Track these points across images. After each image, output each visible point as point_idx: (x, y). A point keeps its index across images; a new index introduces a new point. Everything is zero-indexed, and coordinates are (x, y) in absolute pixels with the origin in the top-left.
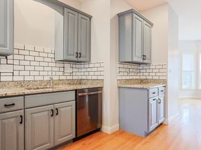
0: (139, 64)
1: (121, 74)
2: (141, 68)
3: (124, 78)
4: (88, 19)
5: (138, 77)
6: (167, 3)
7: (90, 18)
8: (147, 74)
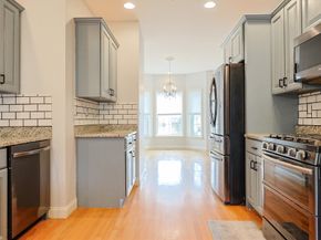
0: (98, 101)
1: (79, 116)
2: (101, 107)
3: (82, 123)
4: (17, 11)
5: (96, 122)
6: (137, 21)
7: (21, 10)
8: (110, 117)
